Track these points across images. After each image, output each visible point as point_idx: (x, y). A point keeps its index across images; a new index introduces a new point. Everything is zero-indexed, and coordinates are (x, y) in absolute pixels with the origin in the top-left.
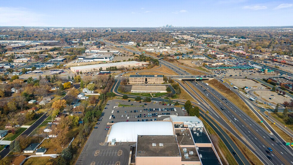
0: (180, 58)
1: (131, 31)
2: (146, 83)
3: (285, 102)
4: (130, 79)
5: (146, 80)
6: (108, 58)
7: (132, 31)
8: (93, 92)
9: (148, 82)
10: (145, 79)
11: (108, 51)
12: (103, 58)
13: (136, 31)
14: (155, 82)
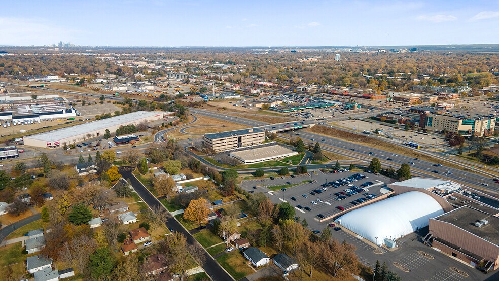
2: (240, 146)
4: (214, 143)
5: (239, 139)
6: (73, 111)
8: (184, 177)
9: (243, 143)
10: (237, 139)
11: (34, 97)
13: (7, 53)
14: (254, 142)
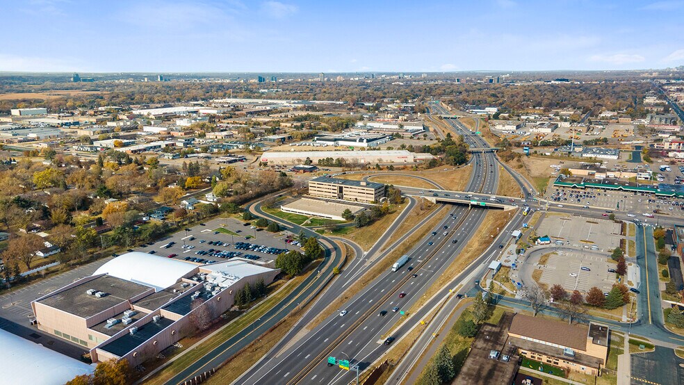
0: (536, 152)
1: (553, 82)
2: (340, 198)
3: (556, 287)
4: (310, 185)
5: (341, 190)
6: (365, 140)
7: (558, 80)
9: (344, 196)
10: (338, 188)
11: (401, 126)
12: (355, 141)
13: (567, 80)
14: (359, 198)
